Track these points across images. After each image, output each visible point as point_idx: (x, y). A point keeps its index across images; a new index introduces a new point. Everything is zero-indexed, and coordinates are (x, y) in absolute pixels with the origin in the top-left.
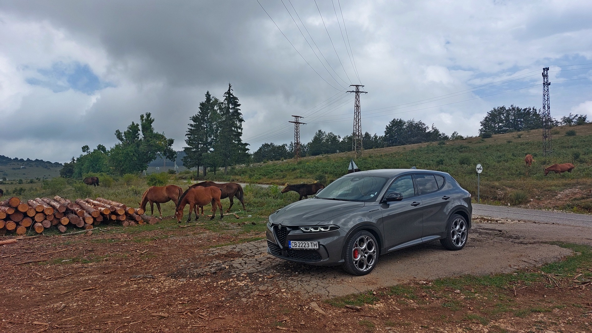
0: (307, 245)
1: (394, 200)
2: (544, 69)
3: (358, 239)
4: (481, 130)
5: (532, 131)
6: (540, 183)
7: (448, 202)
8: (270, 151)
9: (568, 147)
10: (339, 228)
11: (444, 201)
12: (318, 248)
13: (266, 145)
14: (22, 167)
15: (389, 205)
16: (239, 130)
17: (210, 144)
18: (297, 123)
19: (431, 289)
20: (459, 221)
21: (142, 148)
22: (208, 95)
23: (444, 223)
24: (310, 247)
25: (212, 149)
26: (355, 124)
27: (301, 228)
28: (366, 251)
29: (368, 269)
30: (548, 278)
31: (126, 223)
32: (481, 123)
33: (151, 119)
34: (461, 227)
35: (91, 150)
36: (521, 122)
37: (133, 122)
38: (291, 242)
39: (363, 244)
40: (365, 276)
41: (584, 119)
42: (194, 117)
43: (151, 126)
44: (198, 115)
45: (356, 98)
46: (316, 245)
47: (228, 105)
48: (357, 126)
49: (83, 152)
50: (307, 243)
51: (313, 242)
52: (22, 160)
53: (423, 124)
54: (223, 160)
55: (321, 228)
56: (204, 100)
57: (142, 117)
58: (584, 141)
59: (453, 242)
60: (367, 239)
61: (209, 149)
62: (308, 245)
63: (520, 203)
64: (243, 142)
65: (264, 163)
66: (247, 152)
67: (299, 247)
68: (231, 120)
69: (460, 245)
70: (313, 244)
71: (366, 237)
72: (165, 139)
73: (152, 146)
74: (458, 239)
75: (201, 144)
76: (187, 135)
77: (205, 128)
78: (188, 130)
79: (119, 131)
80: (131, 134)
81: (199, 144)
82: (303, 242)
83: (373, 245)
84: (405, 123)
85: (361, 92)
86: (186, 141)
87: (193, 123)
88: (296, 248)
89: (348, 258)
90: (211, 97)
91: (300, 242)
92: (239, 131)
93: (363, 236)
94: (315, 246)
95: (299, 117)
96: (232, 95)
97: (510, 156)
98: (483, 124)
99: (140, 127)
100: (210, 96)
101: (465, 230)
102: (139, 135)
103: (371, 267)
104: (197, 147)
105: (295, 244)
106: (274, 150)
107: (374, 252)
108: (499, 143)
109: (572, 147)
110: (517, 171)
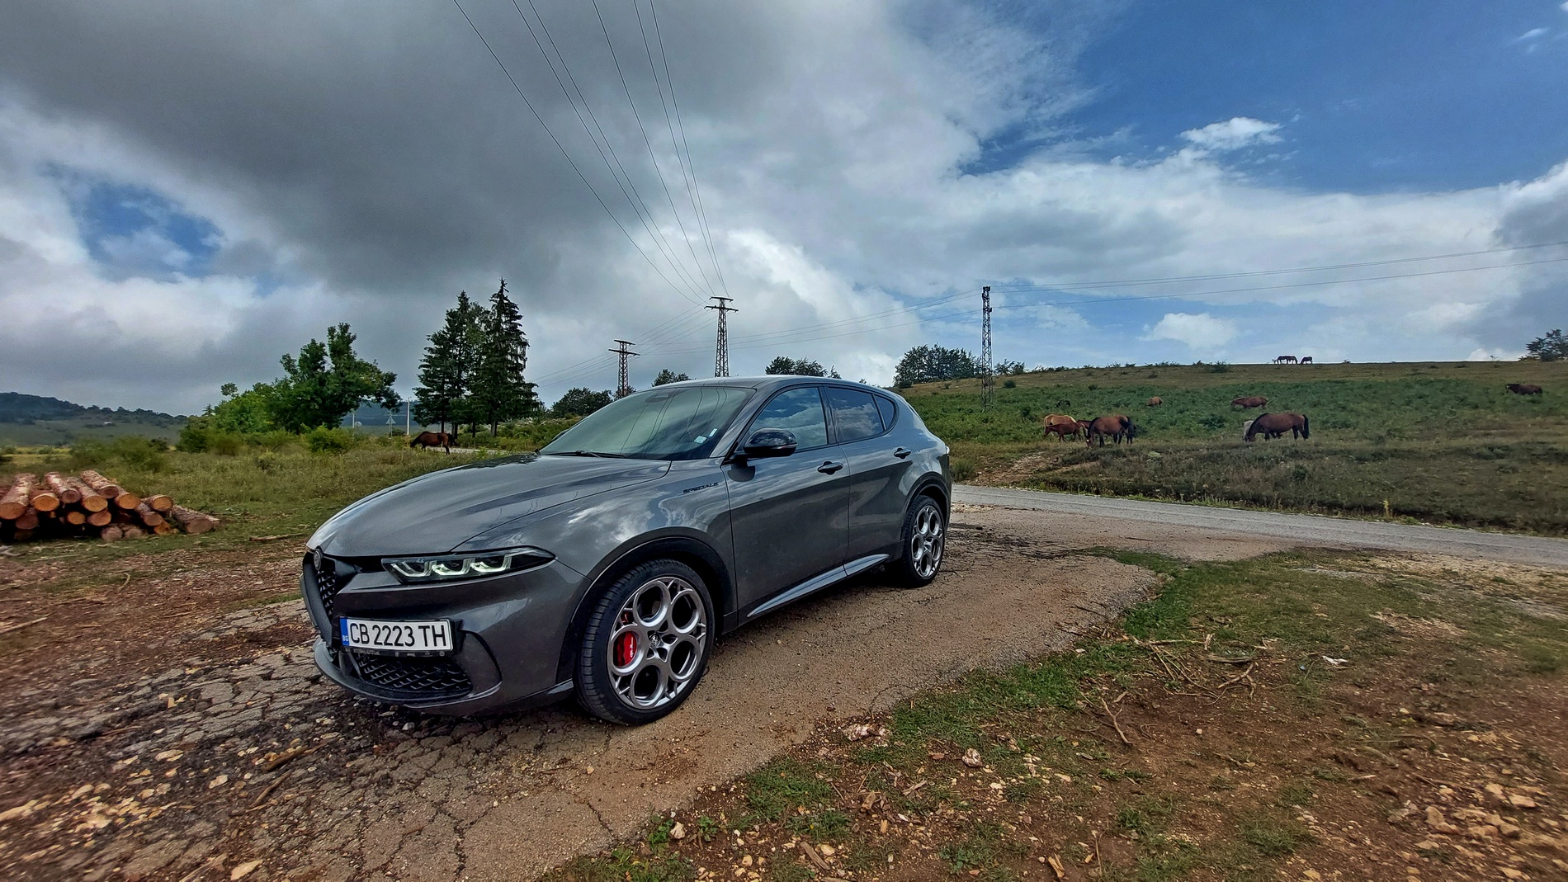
0: (405, 639)
1: (769, 452)
2: (984, 288)
3: (636, 594)
4: (896, 378)
5: (962, 380)
6: (988, 447)
7: (910, 463)
8: (582, 402)
9: (1009, 402)
10: (551, 560)
11: (900, 460)
12: (449, 646)
13: (576, 392)
14: (106, 423)
15: (753, 469)
16: (519, 360)
17: (466, 383)
18: (623, 352)
19: (891, 763)
20: (929, 512)
21: (331, 387)
22: (463, 299)
23: (896, 519)
24: (419, 646)
25: (469, 393)
26: (718, 359)
27: (395, 566)
28: (667, 632)
29: (673, 695)
30: (1155, 655)
31: (114, 531)
32: (897, 367)
33: (349, 336)
34: (932, 527)
35: (240, 392)
36: (947, 368)
37: (313, 341)
38: (350, 622)
39: (659, 609)
40: (660, 725)
41: (1022, 367)
42: (436, 335)
43: (349, 348)
44: (444, 332)
45: (720, 317)
46: (443, 635)
47: (499, 316)
48: (722, 362)
49: (224, 394)
50: (406, 628)
51: (430, 624)
52: (107, 411)
53: (819, 366)
54: (486, 411)
55: (477, 560)
56: (455, 306)
57: (331, 331)
58: (1027, 395)
59: (915, 565)
60: (673, 591)
61: (463, 392)
62: (410, 635)
63: (965, 478)
64: (526, 381)
65: (567, 418)
66: (533, 399)
67: (376, 643)
68: (504, 342)
69: (929, 571)
70: (429, 632)
71: (667, 584)
72: (379, 372)
73: (350, 384)
74: (925, 557)
75: (447, 383)
76: (422, 366)
77: (457, 355)
78: (425, 358)
79: (289, 357)
80: (309, 361)
81: (444, 382)
82: (391, 625)
83: (694, 608)
84: (793, 364)
85: (728, 309)
86: (419, 376)
87: (432, 345)
88: (366, 649)
89: (588, 671)
90: (469, 302)
91: (381, 624)
92: (520, 362)
93: (658, 581)
94: (439, 640)
95: (626, 343)
96: (507, 300)
97: (940, 411)
98: (899, 370)
99: (327, 349)
100: (467, 300)
101: (938, 535)
102: (324, 363)
103: (683, 685)
104: (441, 389)
105: (362, 633)
106: (589, 399)
107: (698, 629)
108: (922, 395)
109: (1014, 402)
110: (952, 431)
